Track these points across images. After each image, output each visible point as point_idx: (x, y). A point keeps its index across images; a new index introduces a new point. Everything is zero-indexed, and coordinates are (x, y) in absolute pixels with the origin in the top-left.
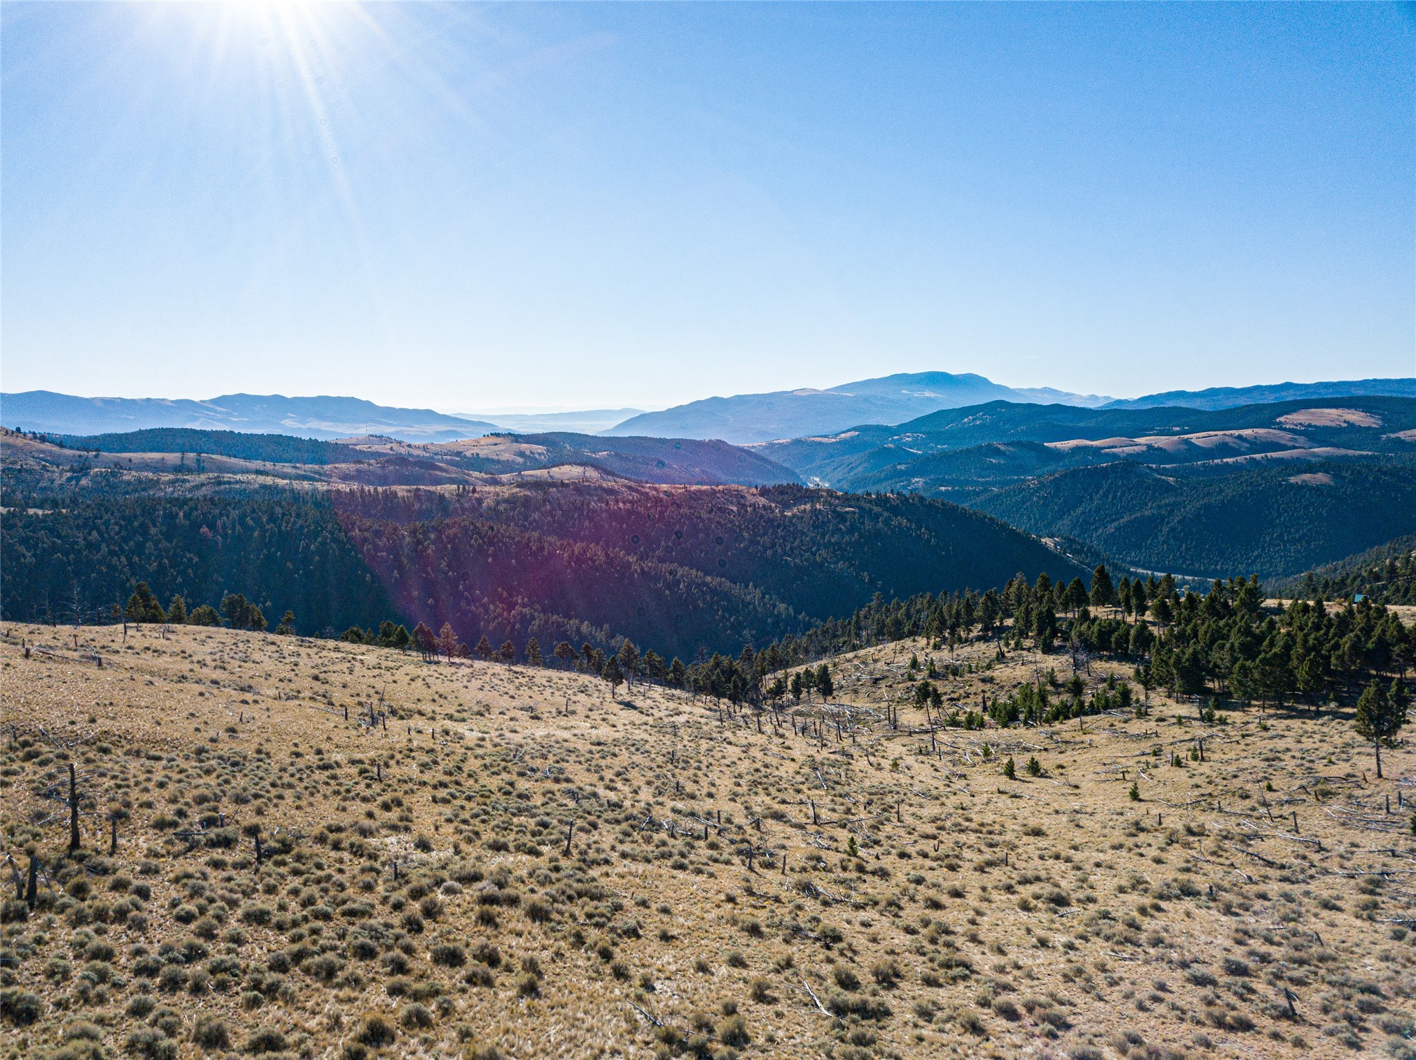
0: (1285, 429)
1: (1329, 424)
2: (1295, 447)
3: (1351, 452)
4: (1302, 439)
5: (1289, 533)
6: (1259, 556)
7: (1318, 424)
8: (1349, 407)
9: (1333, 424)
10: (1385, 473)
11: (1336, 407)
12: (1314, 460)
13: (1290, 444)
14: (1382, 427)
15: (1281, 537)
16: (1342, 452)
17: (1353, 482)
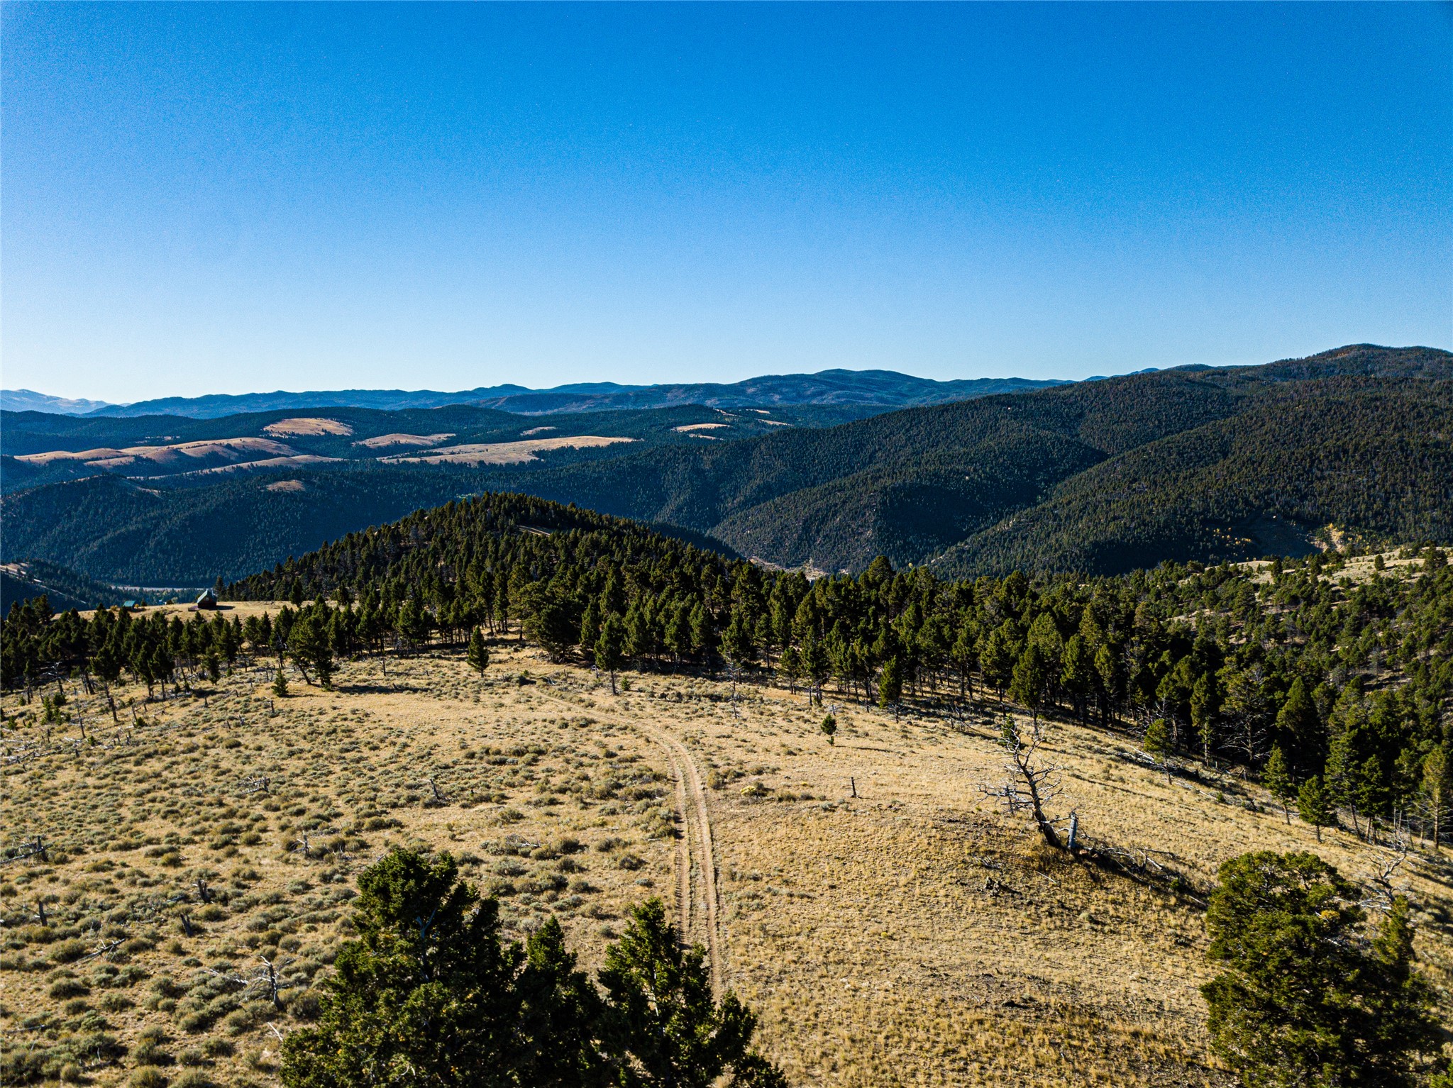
0: (271, 438)
1: (309, 432)
2: (279, 455)
3: (325, 459)
4: (286, 447)
5: (270, 537)
6: (244, 562)
7: (301, 432)
8: (326, 417)
9: (313, 433)
10: (347, 478)
11: (315, 417)
12: (294, 467)
13: (275, 452)
14: (353, 435)
15: (262, 542)
16: (319, 459)
17: (319, 487)
